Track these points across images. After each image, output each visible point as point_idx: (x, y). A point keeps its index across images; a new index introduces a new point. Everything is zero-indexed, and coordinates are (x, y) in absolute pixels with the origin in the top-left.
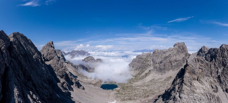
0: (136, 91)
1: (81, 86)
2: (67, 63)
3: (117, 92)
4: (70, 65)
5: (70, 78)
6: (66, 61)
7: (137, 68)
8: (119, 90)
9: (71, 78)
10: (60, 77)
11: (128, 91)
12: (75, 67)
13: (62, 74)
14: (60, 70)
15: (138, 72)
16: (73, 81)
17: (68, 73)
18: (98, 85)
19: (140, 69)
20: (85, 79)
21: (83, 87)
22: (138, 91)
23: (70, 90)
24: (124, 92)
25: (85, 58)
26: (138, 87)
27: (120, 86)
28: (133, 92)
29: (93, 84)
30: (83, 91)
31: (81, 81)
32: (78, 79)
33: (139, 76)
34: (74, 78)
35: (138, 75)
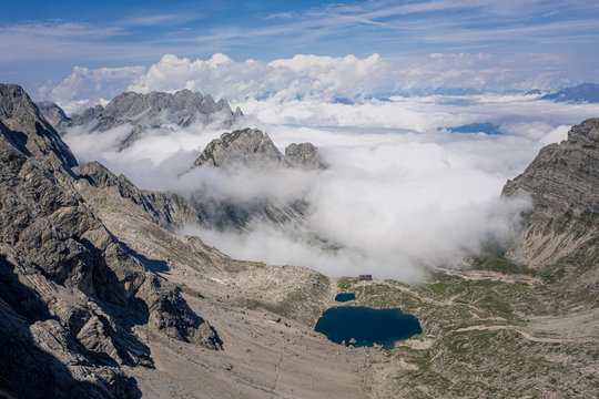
0: (542, 380)
1: (198, 321)
2: (87, 177)
3: (414, 367)
4: (113, 193)
5: (121, 277)
6: (75, 170)
7: (569, 215)
8: (427, 354)
9: (131, 278)
10: (49, 277)
11: (483, 368)
12: (147, 202)
13: (56, 257)
14: (41, 224)
15: (574, 246)
16: (147, 293)
17: (105, 245)
18: (299, 314)
19: (589, 224)
20: (222, 280)
21: (210, 333)
22: (553, 381)
23: (133, 365)
24: (457, 370)
25: (213, 145)
26: (564, 359)
27: (436, 326)
28: (523, 382)
29: (269, 308)
30: (212, 356)
31: (198, 289)
32: (174, 277)
33: (577, 274)
34: (149, 274)
35: (570, 268)
